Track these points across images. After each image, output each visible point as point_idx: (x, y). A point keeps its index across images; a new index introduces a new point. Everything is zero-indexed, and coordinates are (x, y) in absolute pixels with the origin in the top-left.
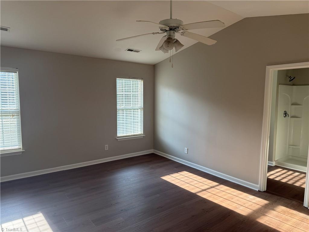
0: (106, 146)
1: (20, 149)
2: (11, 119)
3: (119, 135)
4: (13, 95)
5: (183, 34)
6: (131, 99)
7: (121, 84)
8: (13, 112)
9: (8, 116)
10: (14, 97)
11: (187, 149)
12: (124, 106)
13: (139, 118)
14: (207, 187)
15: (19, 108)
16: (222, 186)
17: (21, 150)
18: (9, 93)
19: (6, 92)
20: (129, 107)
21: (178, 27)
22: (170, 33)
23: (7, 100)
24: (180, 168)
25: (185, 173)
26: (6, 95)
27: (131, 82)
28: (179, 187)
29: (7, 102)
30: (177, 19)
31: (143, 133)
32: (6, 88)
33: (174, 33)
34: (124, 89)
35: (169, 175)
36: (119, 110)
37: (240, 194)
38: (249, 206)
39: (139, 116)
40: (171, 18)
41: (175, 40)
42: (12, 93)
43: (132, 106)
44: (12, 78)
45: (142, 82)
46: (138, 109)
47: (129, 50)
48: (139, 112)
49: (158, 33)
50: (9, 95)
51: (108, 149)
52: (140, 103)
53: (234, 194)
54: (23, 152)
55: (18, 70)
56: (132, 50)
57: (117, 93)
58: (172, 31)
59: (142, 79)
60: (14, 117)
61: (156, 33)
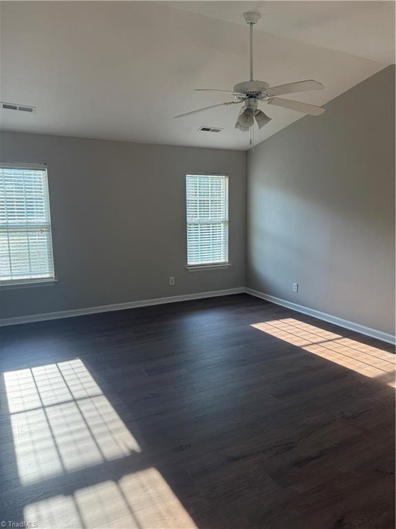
0: (171, 278)
1: (52, 278)
2: (39, 236)
3: (190, 263)
4: (41, 202)
5: (270, 102)
6: (210, 207)
7: (194, 183)
8: (42, 227)
9: (35, 231)
10: (42, 206)
11: (296, 284)
12: (198, 218)
13: (222, 238)
14: (320, 339)
15: (49, 220)
16: (346, 339)
17: (53, 280)
18: (36, 199)
19: (32, 199)
20: (205, 220)
21: (260, 93)
22: (249, 102)
23: (33, 209)
24: (284, 313)
25: (291, 321)
26: (32, 202)
27: (210, 180)
28: (276, 337)
29: (33, 212)
30: (259, 80)
31: (227, 260)
32: (32, 192)
33: (255, 101)
34: (198, 191)
35: (263, 322)
36: (190, 225)
37: (374, 351)
38: (383, 366)
39: (222, 233)
40: (251, 80)
41: (258, 112)
42: (39, 199)
43: (210, 218)
44: (40, 178)
45: (227, 180)
46: (220, 224)
47: (204, 129)
48: (222, 227)
49: (233, 102)
50: (37, 202)
51: (173, 284)
52: (223, 213)
53: (364, 350)
54: (55, 282)
55: (46, 166)
56: (208, 130)
57: (187, 199)
58: (252, 99)
59: (226, 174)
60: (43, 233)
61: (230, 103)
